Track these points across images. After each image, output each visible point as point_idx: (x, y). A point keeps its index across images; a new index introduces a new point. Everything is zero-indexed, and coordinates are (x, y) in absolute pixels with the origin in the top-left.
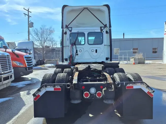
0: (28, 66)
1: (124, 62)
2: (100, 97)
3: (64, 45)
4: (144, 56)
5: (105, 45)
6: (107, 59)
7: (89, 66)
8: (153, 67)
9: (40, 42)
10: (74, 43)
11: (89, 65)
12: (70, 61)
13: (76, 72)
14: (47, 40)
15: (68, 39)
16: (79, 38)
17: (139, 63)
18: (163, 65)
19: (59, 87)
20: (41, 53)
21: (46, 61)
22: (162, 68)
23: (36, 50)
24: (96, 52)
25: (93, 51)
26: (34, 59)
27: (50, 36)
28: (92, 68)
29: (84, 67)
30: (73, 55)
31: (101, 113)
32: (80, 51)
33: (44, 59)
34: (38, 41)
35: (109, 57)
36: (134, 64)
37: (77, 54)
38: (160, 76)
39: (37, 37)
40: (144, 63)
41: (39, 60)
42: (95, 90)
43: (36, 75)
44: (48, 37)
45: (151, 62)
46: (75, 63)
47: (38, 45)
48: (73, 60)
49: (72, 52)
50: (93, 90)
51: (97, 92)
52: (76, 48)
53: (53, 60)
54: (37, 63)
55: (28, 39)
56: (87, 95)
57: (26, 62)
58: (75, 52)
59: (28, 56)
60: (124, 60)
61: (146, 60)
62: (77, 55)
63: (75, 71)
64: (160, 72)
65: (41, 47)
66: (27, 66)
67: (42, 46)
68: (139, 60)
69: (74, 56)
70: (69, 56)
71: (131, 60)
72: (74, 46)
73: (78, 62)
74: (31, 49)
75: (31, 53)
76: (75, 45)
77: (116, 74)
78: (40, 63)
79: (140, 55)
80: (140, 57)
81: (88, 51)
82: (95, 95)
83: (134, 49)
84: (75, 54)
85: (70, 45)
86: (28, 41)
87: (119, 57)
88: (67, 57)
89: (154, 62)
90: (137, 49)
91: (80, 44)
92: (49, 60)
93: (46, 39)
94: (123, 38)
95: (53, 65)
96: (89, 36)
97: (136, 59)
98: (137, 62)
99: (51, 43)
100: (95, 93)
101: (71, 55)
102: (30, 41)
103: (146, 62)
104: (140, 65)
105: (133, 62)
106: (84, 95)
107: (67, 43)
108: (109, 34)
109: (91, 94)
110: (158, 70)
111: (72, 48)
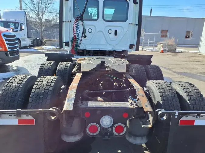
0: (10, 50)
1: (149, 48)
2: (121, 134)
3: (64, 19)
4: (175, 41)
5: (130, 24)
6: (131, 46)
7: (103, 62)
8: (187, 58)
9: (37, 13)
10: (80, 17)
11: (102, 60)
12: (73, 46)
13: (78, 72)
14: (46, 11)
15: (70, 10)
16: (89, 9)
17: (169, 51)
18: (199, 55)
19: (30, 118)
20: (39, 29)
21: (45, 41)
22: (200, 61)
23: (31, 25)
24: (116, 34)
25: (110, 32)
26: (28, 37)
27: (51, 5)
28: (107, 67)
29: (93, 65)
30: (77, 36)
31: (119, 151)
32: (90, 30)
33: (43, 39)
34: (33, 12)
35: (135, 44)
36: (162, 52)
37: (84, 35)
38: (200, 73)
39: (32, 5)
40: (174, 51)
41: (36, 39)
42: (112, 120)
43: (26, 61)
44: (48, 7)
45: (184, 50)
46: (81, 50)
47: (34, 17)
48: (78, 45)
49: (77, 31)
50: (106, 121)
51: (116, 126)
52: (83, 25)
53: (54, 40)
54: (32, 43)
55: (19, 8)
56: (93, 129)
57: (5, 42)
58: (81, 31)
59: (10, 33)
60: (150, 46)
61: (178, 47)
62: (85, 37)
63: (76, 71)
64: (200, 67)
65: (38, 21)
66: (8, 50)
67: (39, 18)
68: (169, 47)
69: (80, 38)
70: (71, 39)
71: (159, 46)
72: (80, 22)
73: (85, 50)
74: (23, 23)
75: (23, 28)
76: (82, 20)
77: (154, 84)
78: (37, 43)
79: (171, 40)
80: (170, 43)
81: (102, 32)
82: (110, 129)
83: (162, 32)
84: (80, 36)
85: (73, 20)
86: (19, 10)
87: (143, 41)
88: (68, 40)
89: (187, 51)
90: (166, 32)
91: (91, 20)
92: (49, 39)
93: (45, 9)
94: (150, 15)
95: (54, 47)
96: (105, 7)
97: (166, 46)
98: (167, 49)
99: (54, 15)
100: (112, 127)
101: (75, 37)
102: (23, 10)
103: (178, 50)
104: (169, 53)
105: (161, 49)
106: (87, 130)
107: (69, 15)
108: (138, 5)
109: (102, 129)
110: (195, 63)
111: (77, 26)
